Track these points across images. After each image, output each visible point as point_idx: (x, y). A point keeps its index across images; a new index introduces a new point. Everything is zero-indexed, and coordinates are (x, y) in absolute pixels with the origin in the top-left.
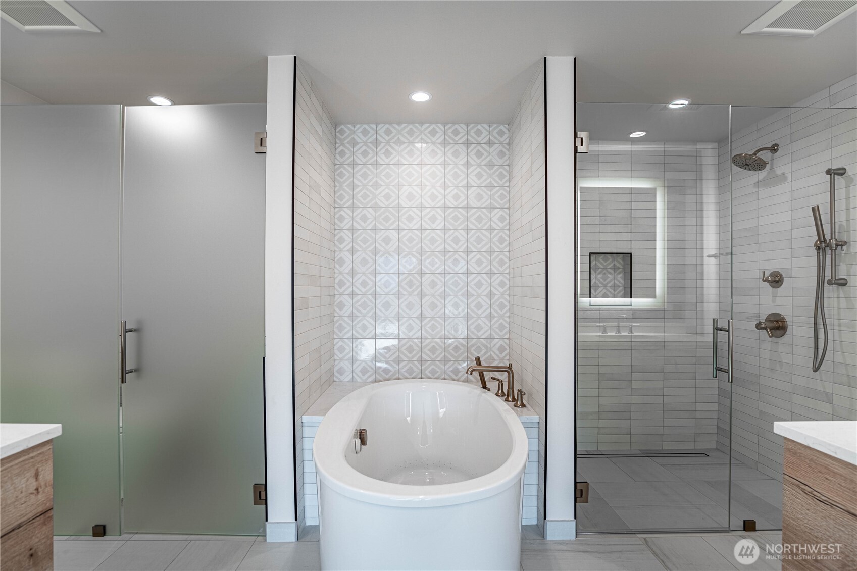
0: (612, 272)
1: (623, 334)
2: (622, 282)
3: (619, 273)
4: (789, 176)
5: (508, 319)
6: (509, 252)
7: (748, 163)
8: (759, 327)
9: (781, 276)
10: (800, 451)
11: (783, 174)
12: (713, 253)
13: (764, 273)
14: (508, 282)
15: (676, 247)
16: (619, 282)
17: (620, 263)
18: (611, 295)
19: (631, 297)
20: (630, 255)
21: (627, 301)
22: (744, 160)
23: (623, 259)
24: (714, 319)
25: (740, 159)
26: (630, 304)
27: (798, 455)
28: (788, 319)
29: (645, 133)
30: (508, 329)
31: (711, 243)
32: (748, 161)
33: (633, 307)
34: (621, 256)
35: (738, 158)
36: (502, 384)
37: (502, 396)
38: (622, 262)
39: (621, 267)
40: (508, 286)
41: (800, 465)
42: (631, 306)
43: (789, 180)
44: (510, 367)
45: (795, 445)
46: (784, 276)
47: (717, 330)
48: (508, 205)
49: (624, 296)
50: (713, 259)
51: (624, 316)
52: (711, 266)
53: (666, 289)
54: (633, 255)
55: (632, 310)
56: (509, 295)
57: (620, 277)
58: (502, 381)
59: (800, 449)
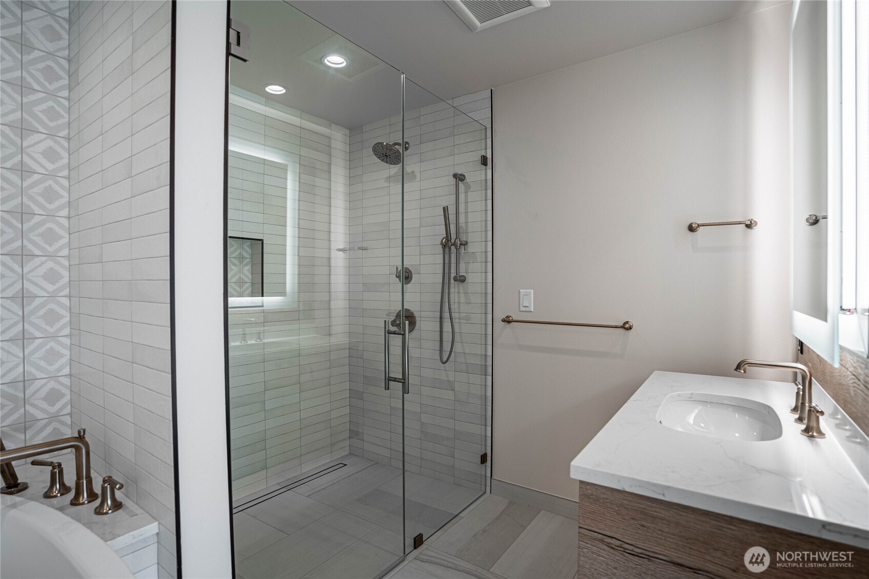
0: (237, 262)
1: (250, 342)
2: (250, 276)
3: (246, 265)
4: (418, 174)
5: (67, 341)
6: (69, 218)
7: (388, 154)
8: (395, 324)
9: (410, 271)
10: (605, 496)
11: (413, 172)
12: (341, 247)
13: (397, 268)
14: (66, 274)
15: (306, 237)
16: (246, 276)
17: (247, 252)
18: (236, 294)
19: (263, 296)
20: (261, 242)
21: (258, 300)
22: (385, 149)
23: (251, 247)
24: (385, 321)
25: (381, 148)
26: (261, 305)
27: (601, 501)
28: (416, 314)
29: (284, 91)
30: (69, 357)
31: (339, 236)
32: (388, 151)
33: (264, 308)
34: (249, 242)
35: (380, 146)
36: (61, 472)
37: (62, 495)
38: (250, 251)
39: (248, 257)
40: (66, 280)
41: (604, 514)
42: (262, 306)
43: (418, 179)
44: (81, 437)
45: (596, 489)
46: (413, 272)
47: (388, 333)
48: (66, 132)
49: (253, 294)
50: (341, 253)
51: (252, 319)
52: (339, 260)
53: (296, 285)
54: (264, 242)
55: (263, 312)
56: (70, 297)
57: (247, 269)
58: (60, 465)
59: (604, 494)
